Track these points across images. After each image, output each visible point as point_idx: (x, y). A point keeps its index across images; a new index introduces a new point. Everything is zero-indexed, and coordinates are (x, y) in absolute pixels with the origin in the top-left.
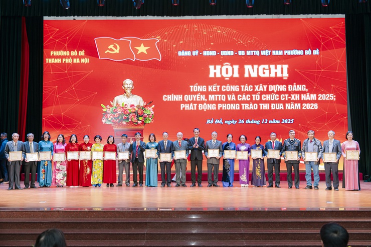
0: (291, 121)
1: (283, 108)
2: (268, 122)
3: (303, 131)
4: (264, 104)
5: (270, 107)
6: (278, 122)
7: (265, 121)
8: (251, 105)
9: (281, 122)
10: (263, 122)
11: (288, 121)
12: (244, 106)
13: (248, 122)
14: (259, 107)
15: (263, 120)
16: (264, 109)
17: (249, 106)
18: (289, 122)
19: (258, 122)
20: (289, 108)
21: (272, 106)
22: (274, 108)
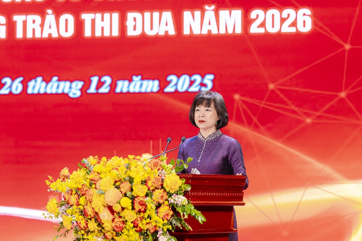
0: (202, 85)
1: (172, 32)
2: (113, 86)
3: (250, 122)
4: (98, 16)
5: (123, 28)
6: (152, 86)
7: (100, 84)
8: (50, 17)
9: (162, 87)
10: (92, 90)
11: (192, 83)
12: (25, 23)
13: (37, 86)
14: (79, 25)
15: (95, 80)
16: (98, 34)
17: (42, 25)
18: (194, 89)
19: (74, 89)
20: (196, 31)
21: (130, 23)
22: (138, 32)
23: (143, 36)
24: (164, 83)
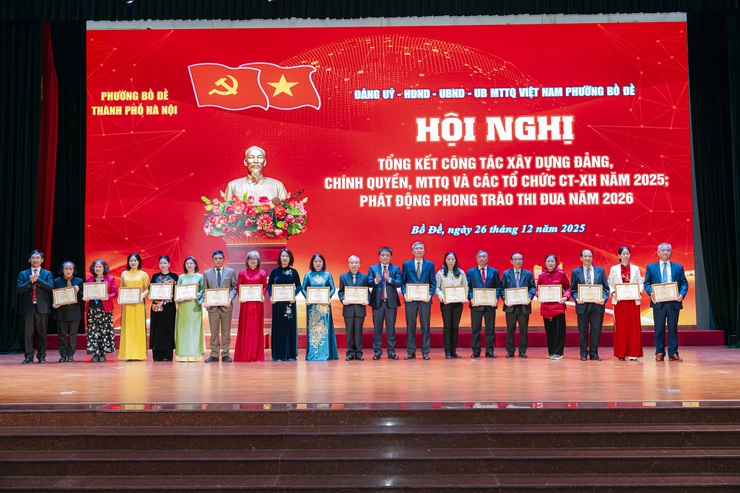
0: (580, 229)
1: (563, 203)
2: (534, 229)
3: (604, 247)
4: (526, 195)
5: (538, 200)
6: (554, 229)
7: (527, 229)
8: (500, 196)
9: (560, 231)
10: (523, 231)
11: (574, 228)
12: (487, 198)
13: (494, 229)
14: (516, 199)
15: (525, 226)
16: (526, 203)
17: (496, 199)
18: (575, 231)
19: (514, 231)
20: (576, 203)
21: (542, 199)
22: (546, 203)
23: (549, 205)
24: (560, 228)
